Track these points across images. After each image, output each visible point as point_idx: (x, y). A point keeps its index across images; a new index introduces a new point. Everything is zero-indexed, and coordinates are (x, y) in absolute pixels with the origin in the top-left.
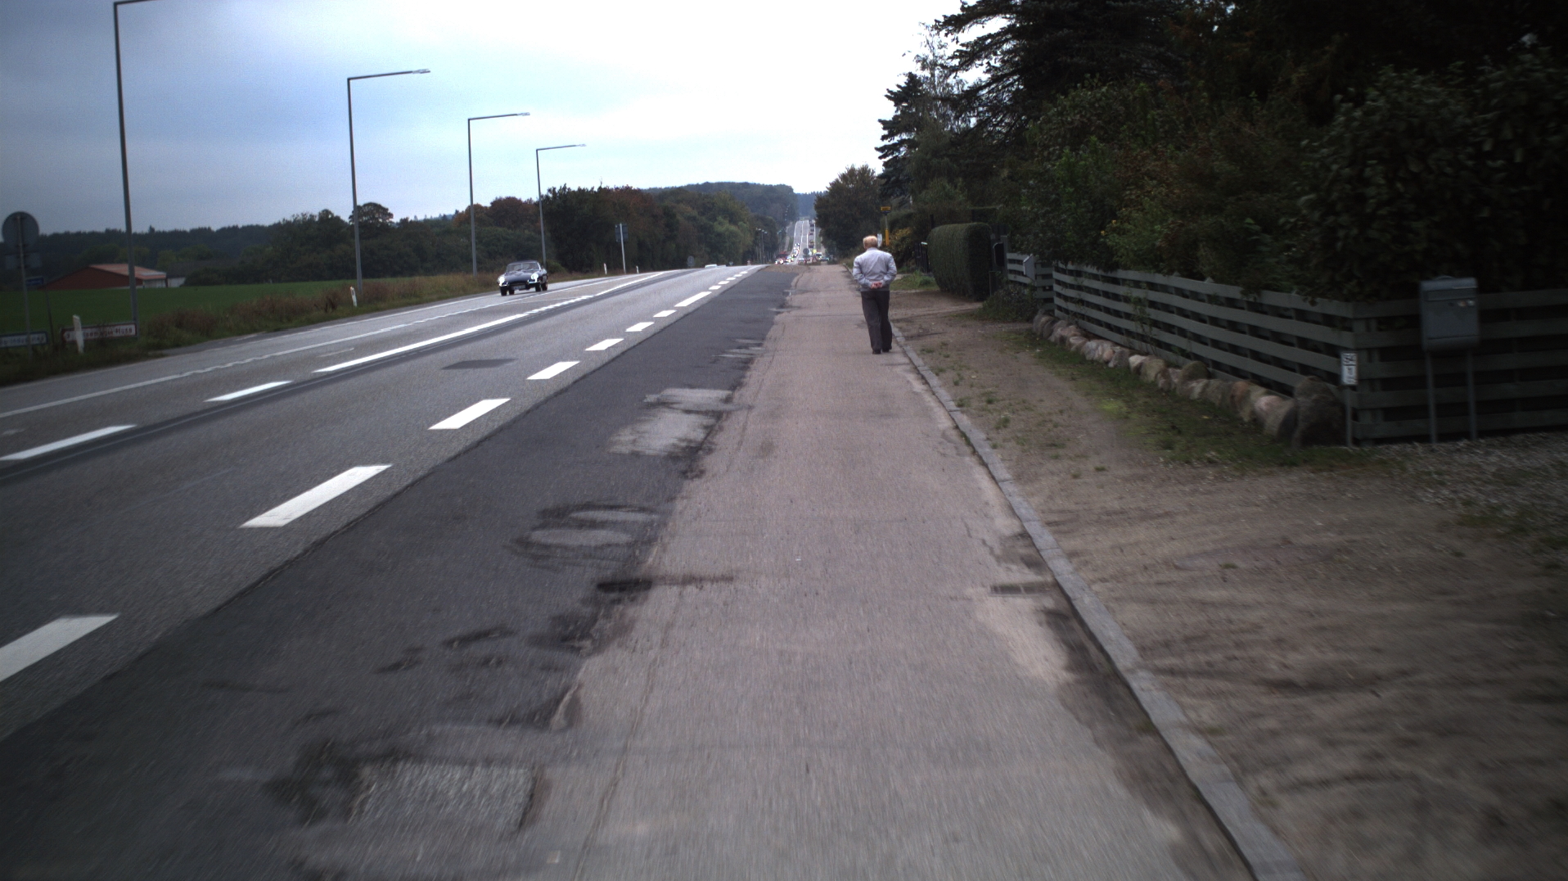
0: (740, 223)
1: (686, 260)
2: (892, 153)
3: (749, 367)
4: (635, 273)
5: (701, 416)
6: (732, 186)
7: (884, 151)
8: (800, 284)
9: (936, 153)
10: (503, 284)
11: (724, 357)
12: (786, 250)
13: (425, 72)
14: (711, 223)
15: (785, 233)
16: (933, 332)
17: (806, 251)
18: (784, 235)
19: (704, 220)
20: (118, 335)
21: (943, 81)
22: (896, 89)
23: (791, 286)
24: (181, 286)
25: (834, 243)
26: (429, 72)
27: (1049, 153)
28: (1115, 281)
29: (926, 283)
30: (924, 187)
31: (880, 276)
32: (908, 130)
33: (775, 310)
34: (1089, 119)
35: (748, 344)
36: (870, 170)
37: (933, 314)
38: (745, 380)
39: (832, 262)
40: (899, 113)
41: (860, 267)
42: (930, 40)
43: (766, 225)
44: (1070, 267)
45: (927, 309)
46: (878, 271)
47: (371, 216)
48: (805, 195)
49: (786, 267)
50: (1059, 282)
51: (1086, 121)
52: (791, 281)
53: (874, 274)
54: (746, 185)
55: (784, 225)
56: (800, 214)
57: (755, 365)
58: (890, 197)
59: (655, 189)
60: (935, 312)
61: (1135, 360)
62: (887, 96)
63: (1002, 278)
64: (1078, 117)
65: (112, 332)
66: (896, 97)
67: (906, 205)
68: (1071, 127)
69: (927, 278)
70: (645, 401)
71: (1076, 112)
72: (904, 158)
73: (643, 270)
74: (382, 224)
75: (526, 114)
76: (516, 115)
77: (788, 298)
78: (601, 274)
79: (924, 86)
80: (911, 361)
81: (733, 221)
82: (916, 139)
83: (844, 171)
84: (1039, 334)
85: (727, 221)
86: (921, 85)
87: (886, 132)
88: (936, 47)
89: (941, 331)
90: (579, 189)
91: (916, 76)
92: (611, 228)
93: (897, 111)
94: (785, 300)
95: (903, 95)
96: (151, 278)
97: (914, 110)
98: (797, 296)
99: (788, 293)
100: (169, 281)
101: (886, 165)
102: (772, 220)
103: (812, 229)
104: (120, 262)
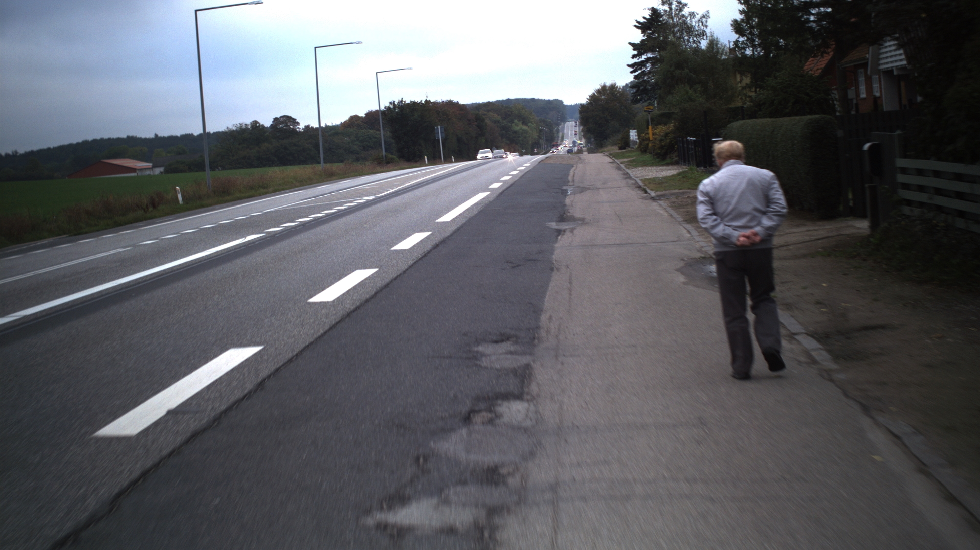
0: (529, 124)
2: (641, 69)
6: (524, 100)
7: (634, 67)
9: (679, 66)
14: (510, 124)
17: (574, 143)
18: (558, 131)
19: (505, 122)
21: (679, 14)
22: (642, 20)
24: (161, 173)
25: (592, 136)
26: (262, 3)
30: (669, 93)
31: (753, 218)
32: (653, 51)
36: (618, 86)
40: (646, 37)
41: (712, 200)
43: (547, 125)
46: (749, 207)
47: (285, 124)
48: (571, 106)
49: (562, 157)
53: (740, 215)
54: (533, 100)
55: (558, 125)
56: (569, 117)
58: (639, 102)
59: (476, 103)
62: (635, 26)
66: (643, 27)
72: (650, 72)
73: (457, 160)
74: (293, 129)
75: (359, 43)
78: (424, 165)
79: (665, 17)
81: (525, 123)
82: (658, 57)
83: (599, 87)
85: (521, 123)
86: (662, 16)
87: (635, 52)
90: (411, 102)
91: (657, 10)
92: (431, 129)
93: (644, 36)
94: (565, 205)
95: (648, 24)
96: (141, 168)
97: (657, 35)
98: (578, 197)
99: (566, 191)
100: (154, 169)
101: (636, 77)
102: (550, 122)
103: (577, 125)
104: (128, 157)
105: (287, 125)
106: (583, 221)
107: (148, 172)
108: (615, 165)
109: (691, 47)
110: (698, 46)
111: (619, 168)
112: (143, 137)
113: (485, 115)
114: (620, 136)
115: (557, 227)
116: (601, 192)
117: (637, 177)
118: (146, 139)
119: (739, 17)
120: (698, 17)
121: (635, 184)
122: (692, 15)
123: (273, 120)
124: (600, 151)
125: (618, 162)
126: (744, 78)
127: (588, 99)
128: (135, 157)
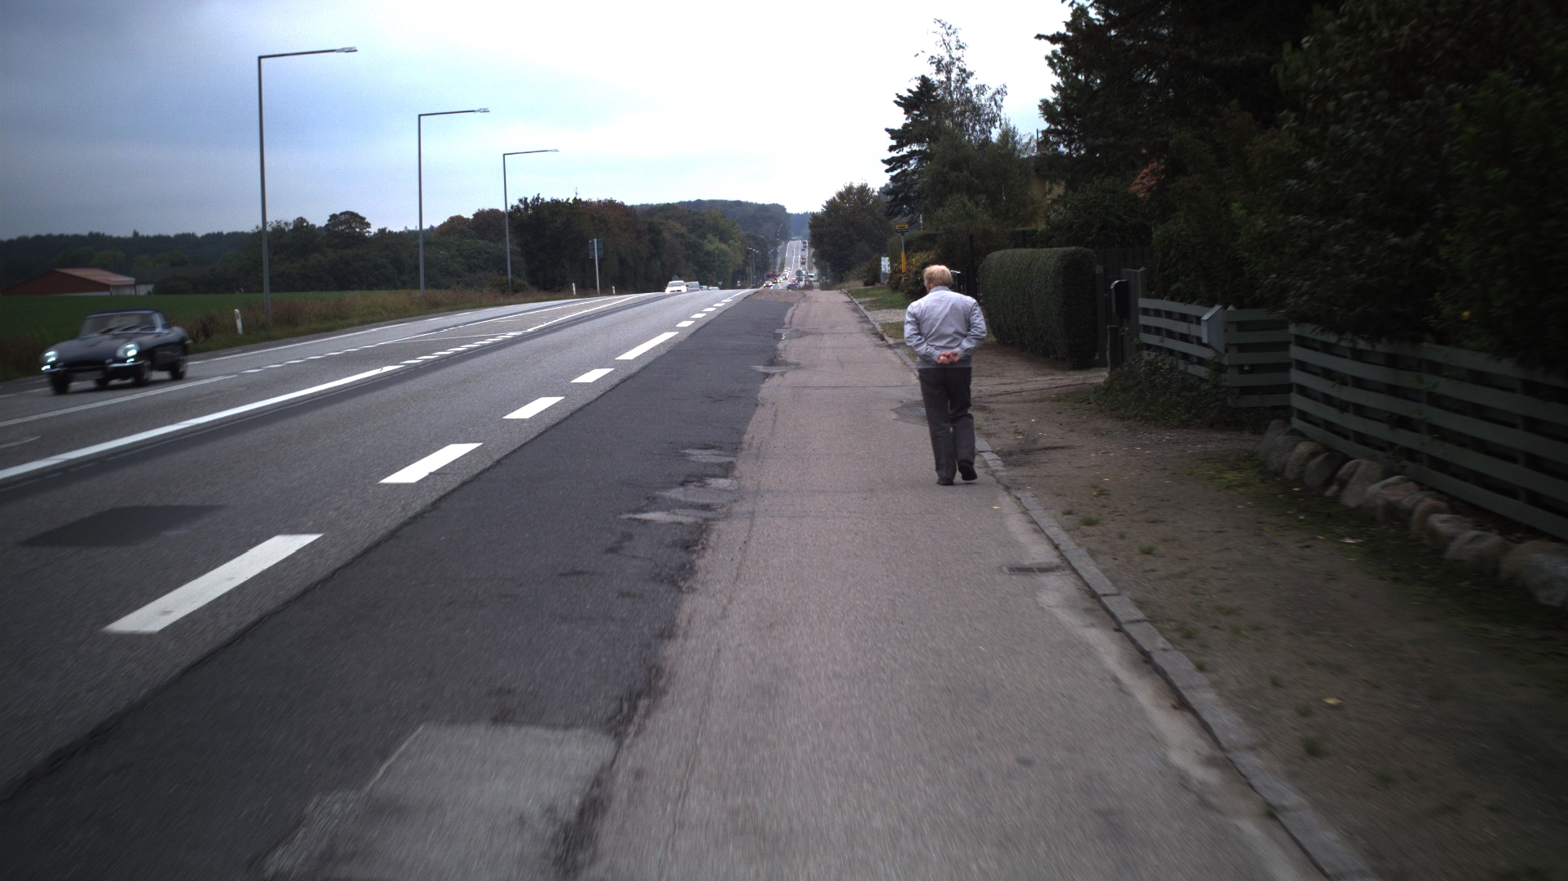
0: (731, 242)
2: (901, 166)
4: (611, 294)
6: (724, 203)
7: (892, 163)
8: (795, 320)
9: (955, 166)
11: (645, 522)
12: (777, 270)
13: (351, 51)
14: (700, 241)
15: (777, 253)
17: (799, 273)
18: (775, 254)
19: (693, 237)
21: (961, 86)
22: (906, 94)
23: (784, 324)
24: (149, 293)
25: (828, 264)
26: (356, 51)
30: (940, 204)
31: (955, 340)
32: (919, 141)
33: (761, 369)
35: (706, 465)
36: (869, 189)
39: (825, 287)
40: (910, 120)
41: (918, 321)
42: (947, 39)
43: (758, 244)
46: (951, 330)
47: (347, 225)
48: (797, 215)
49: (778, 292)
50: (1303, 366)
52: (784, 316)
53: (943, 336)
54: (738, 203)
55: (776, 245)
56: (793, 234)
58: (897, 215)
59: (647, 205)
62: (896, 102)
63: (1132, 339)
66: (906, 104)
67: (917, 225)
72: (914, 172)
73: (620, 291)
74: (359, 233)
75: (485, 111)
76: (475, 111)
77: (780, 345)
78: (569, 296)
79: (940, 91)
80: (1068, 565)
81: (723, 239)
82: (928, 151)
83: (842, 189)
84: (1289, 474)
85: (717, 239)
86: (935, 89)
87: (894, 143)
88: (953, 48)
90: (552, 200)
91: (929, 80)
92: (584, 242)
93: (907, 119)
94: (777, 350)
95: (915, 101)
96: (117, 284)
97: (927, 118)
98: (795, 342)
99: (780, 335)
100: (138, 287)
101: (893, 179)
102: (763, 239)
103: (805, 247)
104: (95, 266)
105: (350, 227)
106: (797, 366)
107: (128, 292)
108: (851, 306)
109: (977, 138)
110: (987, 136)
111: (856, 310)
112: (115, 235)
113: (661, 223)
114: (865, 266)
115: (764, 371)
116: (826, 337)
117: (877, 322)
118: (118, 239)
119: (1051, 96)
120: (989, 94)
121: (872, 330)
122: (981, 89)
123: (329, 217)
124: (838, 287)
125: (857, 302)
126: (1054, 186)
127: (824, 207)
128: (104, 267)
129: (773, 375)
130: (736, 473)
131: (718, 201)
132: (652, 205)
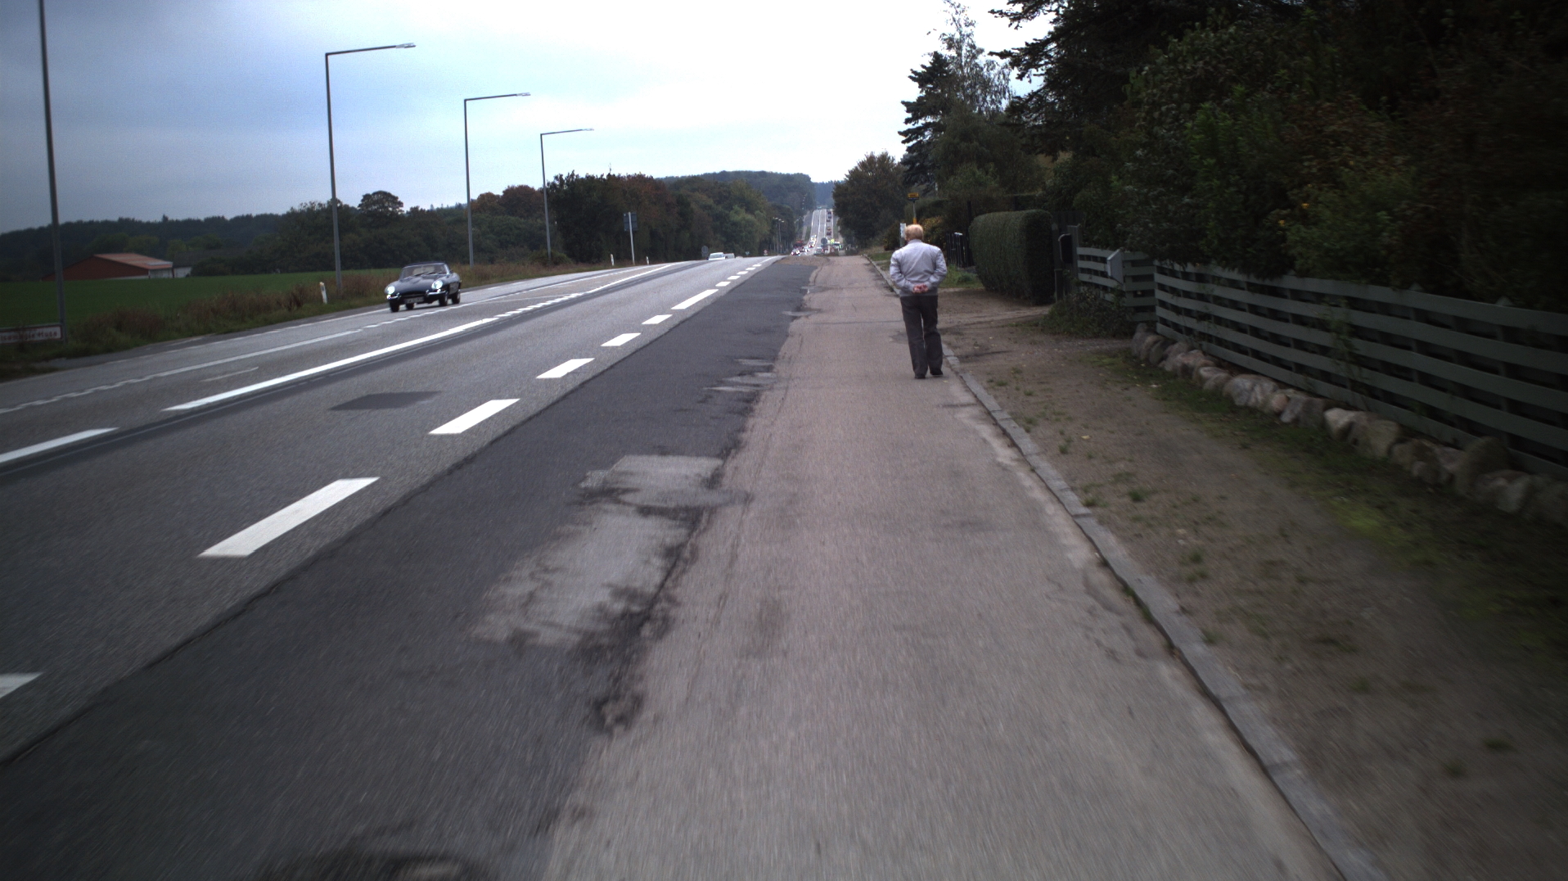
0: (757, 212)
1: (700, 250)
2: (917, 138)
3: (752, 410)
4: (645, 264)
5: (666, 522)
6: (749, 174)
7: (908, 135)
8: (819, 279)
9: (965, 137)
10: (392, 295)
11: (719, 391)
12: (803, 239)
13: (409, 46)
14: (727, 212)
15: (803, 222)
16: (994, 350)
17: (824, 241)
18: (801, 224)
19: (720, 208)
20: (41, 338)
21: (970, 62)
22: (920, 70)
23: (809, 282)
24: (188, 276)
25: (853, 232)
26: (414, 46)
27: (1161, 114)
28: (1275, 292)
29: (965, 280)
30: (952, 173)
31: (925, 276)
32: (933, 113)
33: (790, 313)
34: (1215, 67)
35: (754, 367)
36: (889, 158)
37: (986, 322)
38: (744, 436)
39: (850, 253)
40: (924, 93)
41: (899, 264)
42: (957, 17)
43: (784, 214)
44: (1190, 268)
45: (975, 315)
46: (923, 270)
47: (380, 204)
48: (823, 184)
49: (804, 258)
50: (1162, 287)
51: (1212, 70)
52: (809, 276)
53: (916, 274)
54: (763, 174)
55: (801, 214)
56: (818, 203)
57: (761, 404)
58: (914, 184)
59: (672, 178)
60: (987, 319)
61: (1337, 418)
62: (911, 77)
63: (1072, 279)
64: (1200, 64)
65: (33, 336)
66: (921, 78)
67: (932, 192)
68: (1191, 77)
69: (966, 274)
70: (583, 485)
71: (1196, 58)
72: (929, 142)
73: (655, 260)
74: (392, 212)
75: (527, 95)
76: (516, 95)
77: (806, 298)
78: (607, 266)
79: (951, 66)
80: (979, 402)
81: (749, 210)
82: (942, 122)
83: (863, 158)
84: (1142, 358)
85: (743, 210)
86: (947, 65)
87: (910, 115)
88: (963, 26)
89: (1004, 349)
90: (587, 176)
91: (941, 56)
92: (619, 216)
93: (921, 92)
94: (803, 300)
95: (928, 76)
96: (155, 268)
97: (940, 91)
98: (816, 295)
99: (806, 291)
100: (176, 271)
101: (909, 149)
102: (789, 209)
103: (830, 218)
104: (129, 251)
105: (383, 207)
106: (819, 311)
107: (166, 275)
108: (870, 267)
109: (987, 109)
110: (997, 107)
111: (873, 270)
112: (145, 220)
113: (688, 196)
114: (887, 232)
115: (793, 315)
116: (844, 291)
118: (148, 224)
123: (362, 198)
124: (861, 252)
127: (847, 176)
128: (140, 251)
129: (800, 317)
130: (775, 370)
131: (742, 172)
132: (677, 178)
